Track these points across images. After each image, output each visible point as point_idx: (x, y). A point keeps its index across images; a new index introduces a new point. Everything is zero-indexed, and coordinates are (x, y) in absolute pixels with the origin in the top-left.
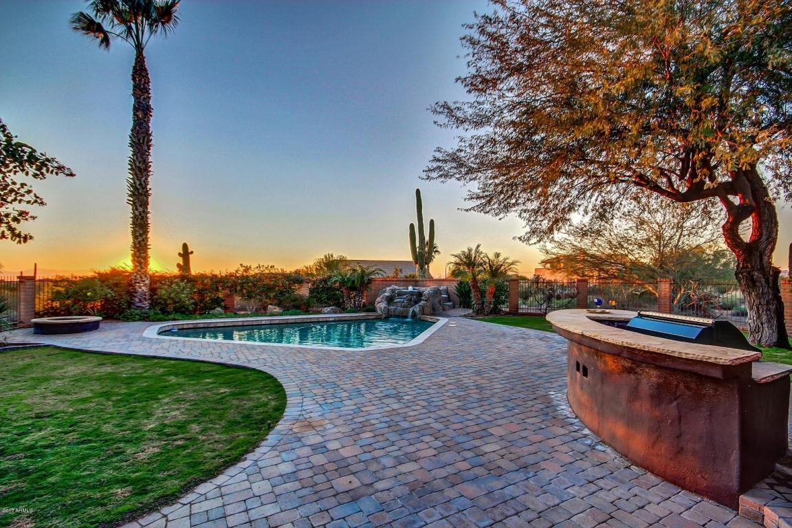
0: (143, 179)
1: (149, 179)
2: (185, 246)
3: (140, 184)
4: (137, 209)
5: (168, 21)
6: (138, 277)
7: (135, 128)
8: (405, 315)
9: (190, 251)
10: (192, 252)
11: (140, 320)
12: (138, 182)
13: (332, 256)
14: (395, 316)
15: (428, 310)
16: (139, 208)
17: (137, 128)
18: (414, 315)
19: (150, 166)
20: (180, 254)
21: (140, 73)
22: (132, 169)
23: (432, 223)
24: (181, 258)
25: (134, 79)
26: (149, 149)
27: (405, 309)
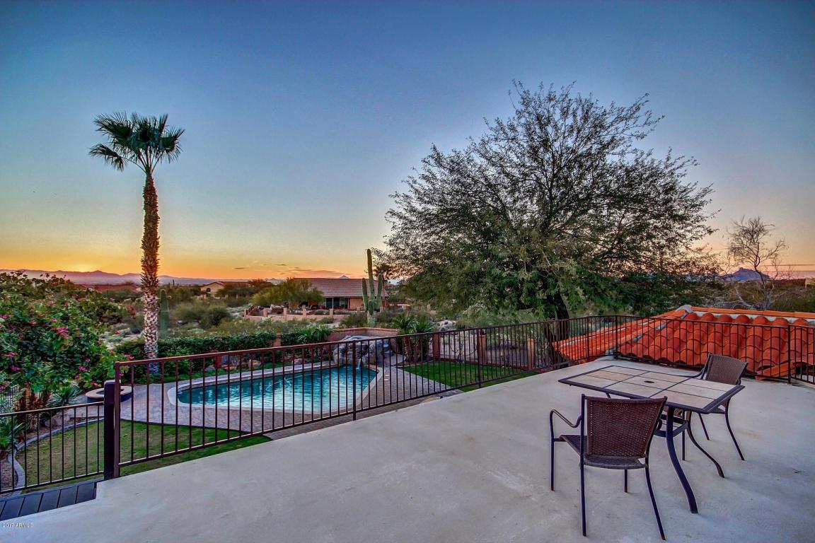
0: (153, 274)
3: (151, 278)
4: (149, 297)
5: (172, 149)
6: (150, 348)
7: (147, 236)
11: (154, 382)
12: (149, 277)
14: (348, 365)
15: (372, 360)
16: (150, 296)
17: (149, 236)
18: (362, 365)
21: (150, 194)
22: (145, 267)
25: (145, 197)
26: (157, 250)
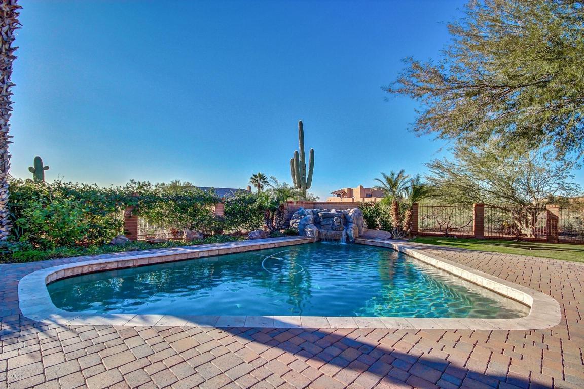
1: (16, 33)
2: (38, 161)
8: (337, 238)
9: (44, 167)
10: (47, 168)
13: (179, 182)
14: (326, 240)
15: (357, 233)
18: (348, 237)
19: (17, 14)
20: (31, 169)
23: (312, 151)
24: (32, 174)
27: (337, 232)
